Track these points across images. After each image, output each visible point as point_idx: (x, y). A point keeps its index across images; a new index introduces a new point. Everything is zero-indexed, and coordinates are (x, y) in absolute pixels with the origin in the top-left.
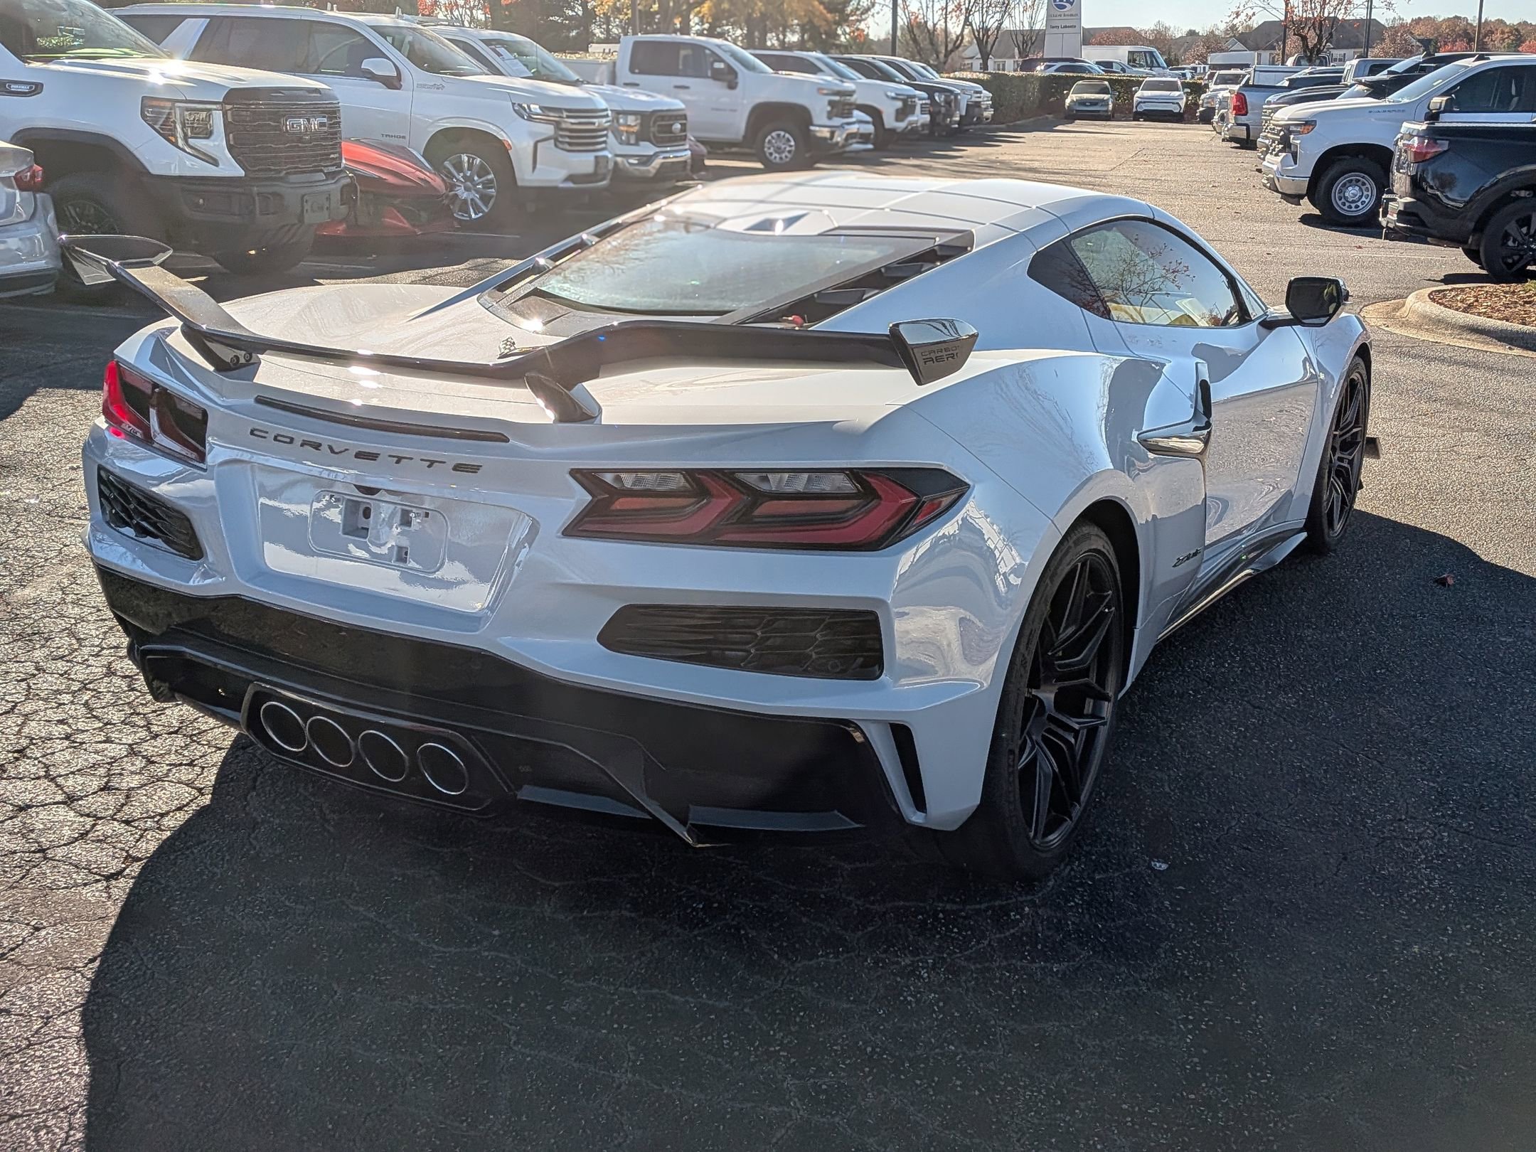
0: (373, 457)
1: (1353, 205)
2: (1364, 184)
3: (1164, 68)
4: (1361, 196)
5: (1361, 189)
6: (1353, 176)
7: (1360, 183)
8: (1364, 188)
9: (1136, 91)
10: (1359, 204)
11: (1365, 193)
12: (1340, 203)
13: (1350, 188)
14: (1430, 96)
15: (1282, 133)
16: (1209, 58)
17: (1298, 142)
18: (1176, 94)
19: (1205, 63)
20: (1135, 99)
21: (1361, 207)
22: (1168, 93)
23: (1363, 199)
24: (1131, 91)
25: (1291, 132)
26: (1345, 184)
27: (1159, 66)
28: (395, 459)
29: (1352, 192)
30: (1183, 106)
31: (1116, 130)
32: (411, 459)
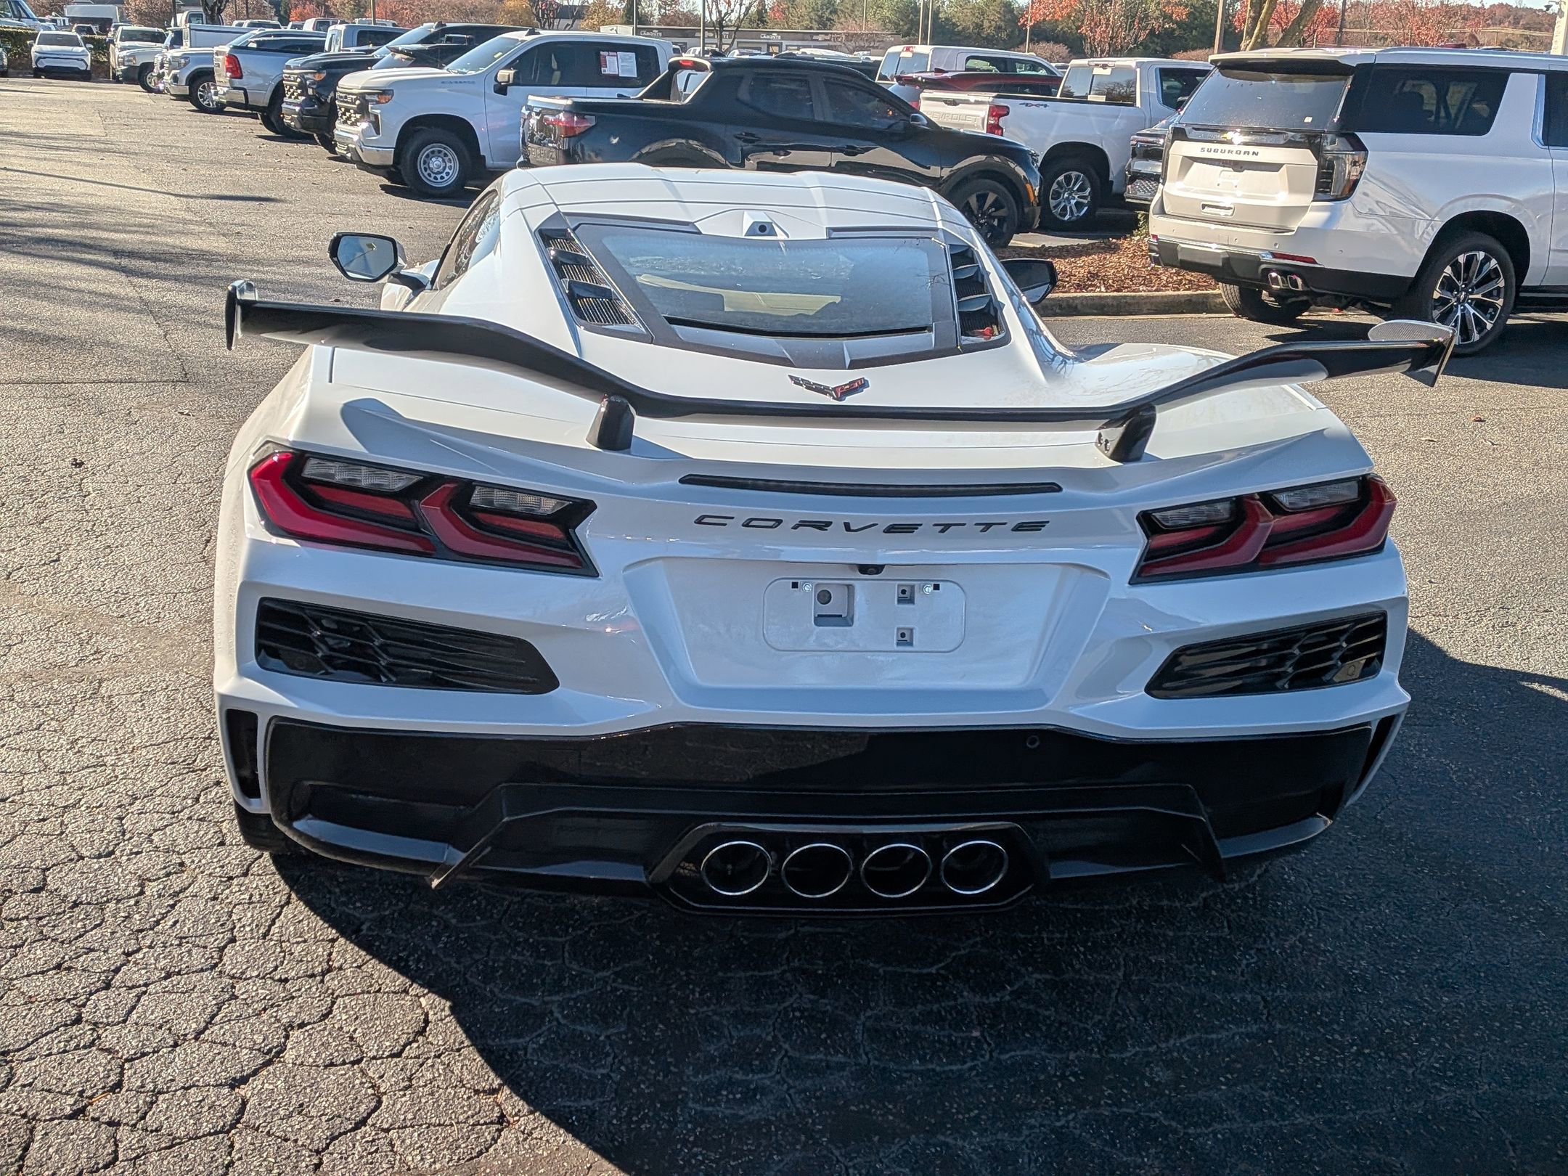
0: (909, 528)
1: (439, 176)
2: (446, 155)
3: (34, 19)
4: (444, 168)
5: (444, 161)
6: (436, 147)
7: (442, 155)
8: (446, 159)
9: (32, 45)
10: (444, 175)
11: (448, 164)
12: (426, 174)
13: (434, 159)
14: (497, 68)
15: (358, 102)
16: (66, 10)
17: (378, 111)
18: (77, 49)
19: (63, 15)
20: (33, 54)
21: (446, 178)
22: (70, 48)
23: (447, 170)
24: (26, 46)
25: (367, 101)
26: (427, 156)
27: (28, 17)
28: (940, 528)
29: (435, 163)
30: (89, 64)
31: (32, 89)
32: (964, 525)
